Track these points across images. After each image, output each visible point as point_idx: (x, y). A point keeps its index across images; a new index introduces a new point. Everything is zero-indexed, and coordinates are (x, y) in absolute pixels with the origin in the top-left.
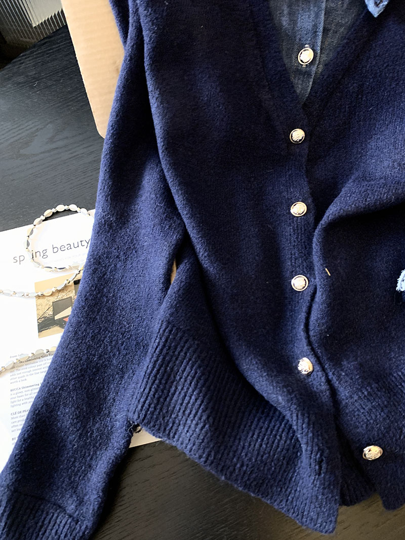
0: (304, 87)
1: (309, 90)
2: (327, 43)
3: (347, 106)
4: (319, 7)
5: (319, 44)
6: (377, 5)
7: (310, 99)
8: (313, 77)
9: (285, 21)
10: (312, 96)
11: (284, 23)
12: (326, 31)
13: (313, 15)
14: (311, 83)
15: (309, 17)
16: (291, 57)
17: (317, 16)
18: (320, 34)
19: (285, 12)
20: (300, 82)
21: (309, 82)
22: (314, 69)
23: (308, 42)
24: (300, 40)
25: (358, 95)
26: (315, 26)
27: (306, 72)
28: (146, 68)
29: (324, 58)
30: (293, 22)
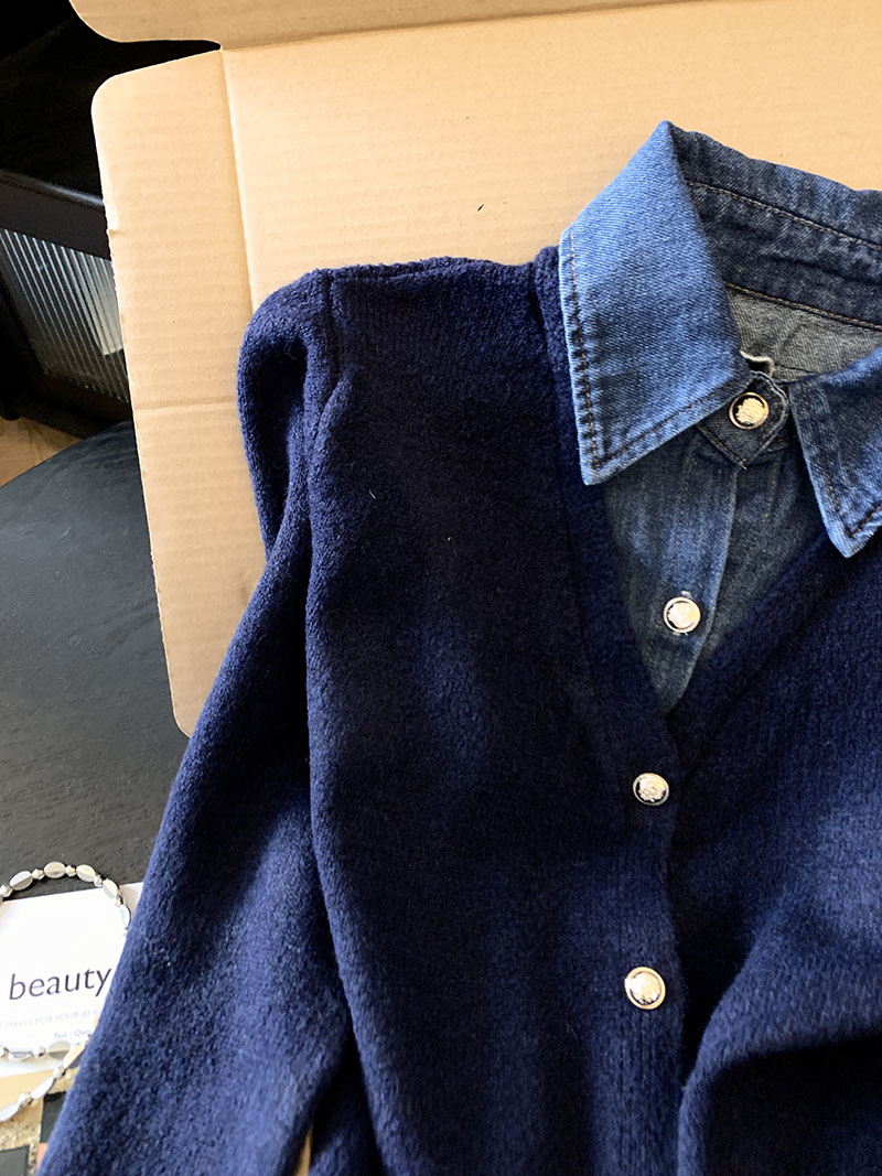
0: (673, 679)
1: (685, 685)
2: (731, 590)
3: (772, 730)
4: (719, 521)
5: (715, 593)
6: (849, 533)
7: (687, 706)
8: (695, 658)
9: (639, 540)
10: (690, 698)
11: (637, 544)
12: (731, 565)
13: (703, 535)
14: (690, 671)
15: (695, 539)
16: (646, 610)
17: (713, 537)
18: (718, 576)
19: (642, 523)
20: (665, 665)
21: (686, 667)
22: (699, 643)
23: (688, 586)
24: (670, 579)
25: (797, 709)
26: (708, 559)
27: (678, 648)
28: (308, 617)
29: (724, 619)
30: (659, 543)
